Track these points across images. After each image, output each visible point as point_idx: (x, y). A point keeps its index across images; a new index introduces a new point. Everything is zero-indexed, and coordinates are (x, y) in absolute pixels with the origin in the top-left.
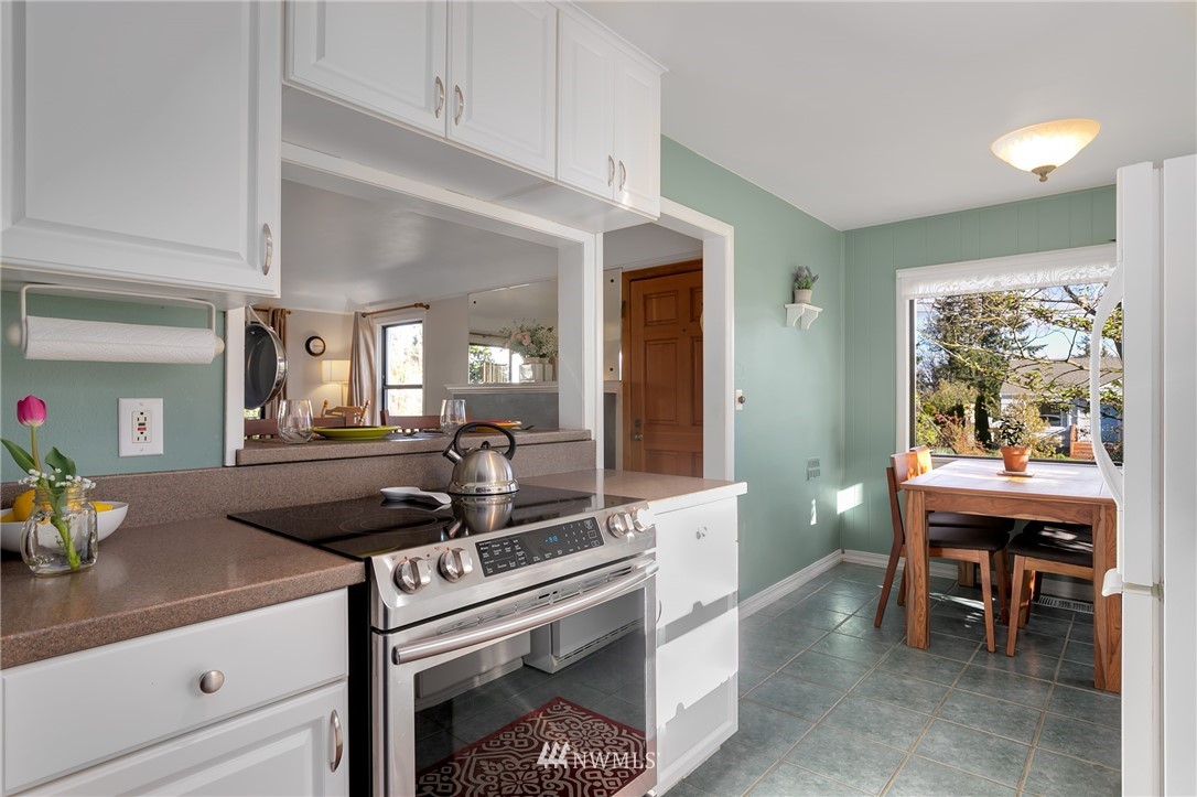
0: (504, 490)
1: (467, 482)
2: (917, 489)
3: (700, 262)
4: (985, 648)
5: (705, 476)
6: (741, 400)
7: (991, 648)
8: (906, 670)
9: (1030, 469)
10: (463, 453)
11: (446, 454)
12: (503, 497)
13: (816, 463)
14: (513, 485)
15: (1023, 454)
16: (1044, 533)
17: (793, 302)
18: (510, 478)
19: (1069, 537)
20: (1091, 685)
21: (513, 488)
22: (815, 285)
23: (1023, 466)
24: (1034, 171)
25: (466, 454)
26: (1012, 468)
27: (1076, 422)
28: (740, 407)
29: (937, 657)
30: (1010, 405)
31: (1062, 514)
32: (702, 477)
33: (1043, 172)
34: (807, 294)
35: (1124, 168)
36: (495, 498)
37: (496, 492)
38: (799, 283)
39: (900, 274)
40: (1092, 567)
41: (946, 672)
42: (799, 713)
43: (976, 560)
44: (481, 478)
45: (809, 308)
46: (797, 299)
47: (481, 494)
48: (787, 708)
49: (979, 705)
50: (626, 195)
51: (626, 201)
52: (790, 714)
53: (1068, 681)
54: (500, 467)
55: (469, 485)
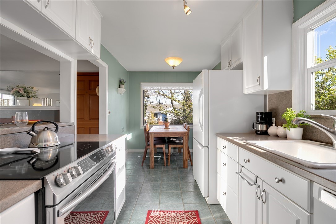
0: (56, 144)
1: (39, 143)
2: (152, 133)
3: (98, 73)
4: (164, 165)
5: (99, 134)
6: (109, 113)
7: (165, 165)
8: (152, 174)
9: (169, 127)
10: (37, 132)
11: (28, 133)
12: (56, 147)
13: (123, 129)
14: (59, 142)
15: (168, 124)
16: (171, 140)
17: (119, 88)
18: (58, 140)
19: (175, 140)
20: (183, 168)
21: (59, 143)
22: (125, 84)
23: (168, 126)
24: (172, 66)
25: (39, 133)
26: (166, 127)
27: (159, 117)
28: (109, 114)
29: (157, 170)
30: (149, 114)
31: (179, 135)
32: (98, 134)
33: (174, 67)
34: (123, 86)
35: (204, 70)
36: (52, 148)
37: (52, 145)
38: (121, 83)
39: (142, 84)
40: (183, 145)
41: (159, 172)
42: (135, 191)
43: (162, 147)
44: (46, 141)
45: (123, 90)
46: (121, 87)
47: (47, 147)
48: (131, 191)
49: (168, 177)
50: (93, 50)
51: (93, 51)
52: (132, 192)
53: (179, 168)
54: (54, 136)
55: (40, 144)
